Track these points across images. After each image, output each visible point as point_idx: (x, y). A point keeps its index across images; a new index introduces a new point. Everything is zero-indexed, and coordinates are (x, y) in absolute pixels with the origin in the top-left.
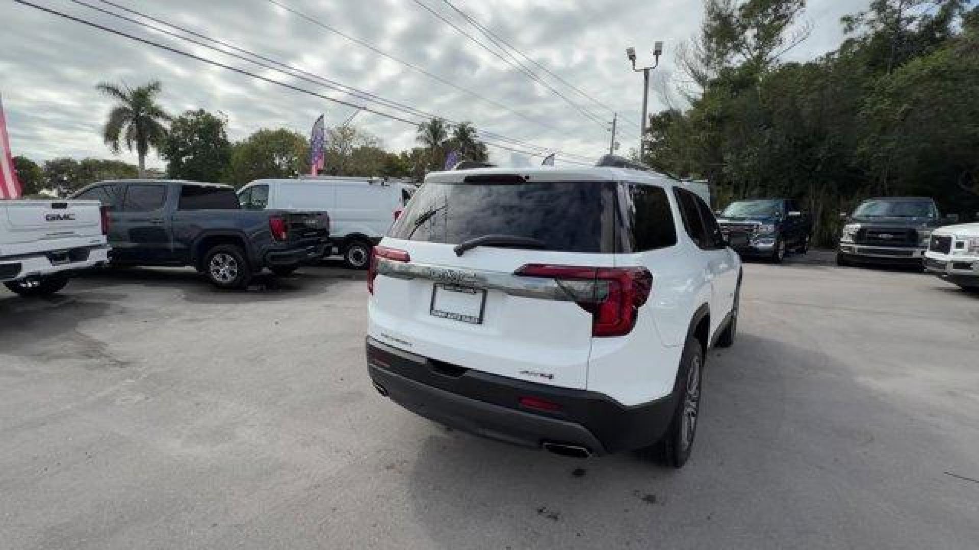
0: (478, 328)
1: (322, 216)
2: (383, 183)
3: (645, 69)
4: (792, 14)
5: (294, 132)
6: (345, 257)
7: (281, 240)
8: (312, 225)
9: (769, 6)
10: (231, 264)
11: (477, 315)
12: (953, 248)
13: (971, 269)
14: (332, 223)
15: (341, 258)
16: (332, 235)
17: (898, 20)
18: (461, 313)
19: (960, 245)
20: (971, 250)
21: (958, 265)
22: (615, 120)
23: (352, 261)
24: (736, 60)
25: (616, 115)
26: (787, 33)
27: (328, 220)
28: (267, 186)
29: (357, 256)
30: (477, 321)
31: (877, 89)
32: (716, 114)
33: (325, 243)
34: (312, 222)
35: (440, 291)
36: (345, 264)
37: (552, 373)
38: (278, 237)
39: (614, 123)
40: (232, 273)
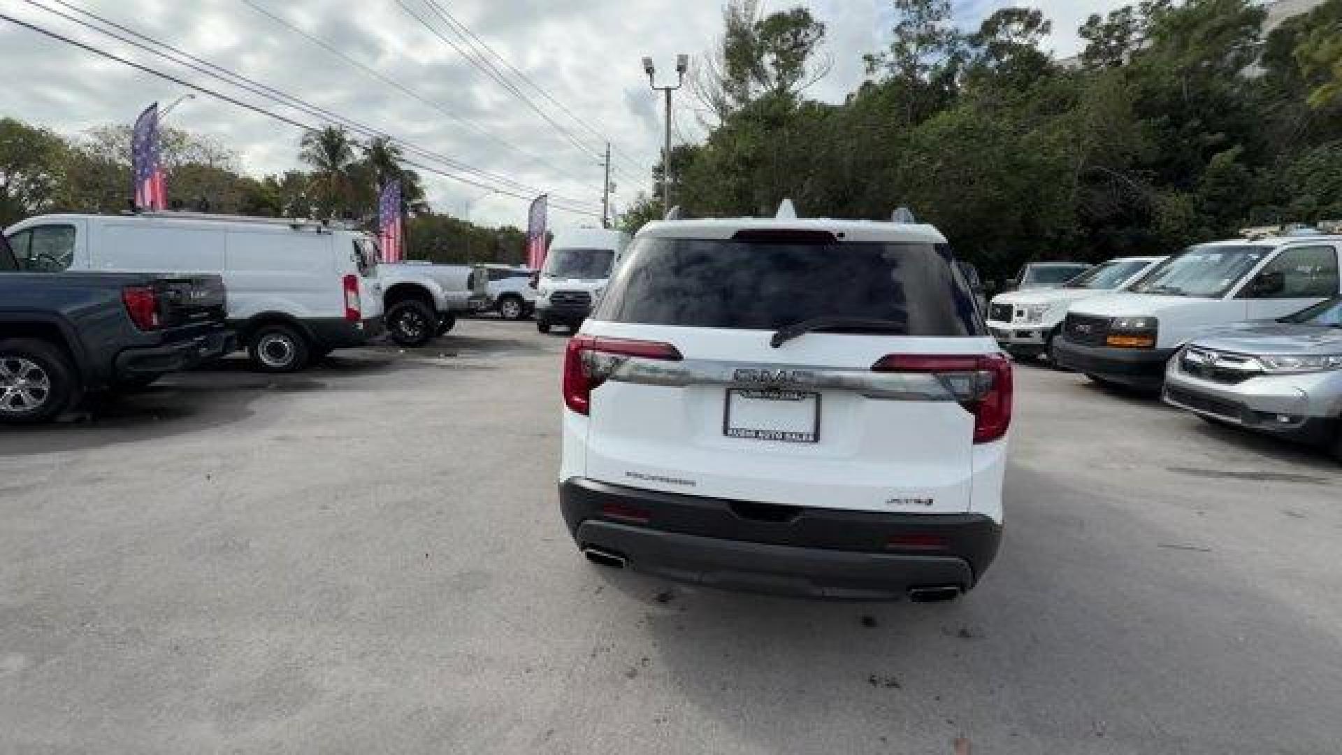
0: (814, 449)
1: (213, 283)
2: (320, 228)
3: (665, 89)
4: (811, 43)
5: (36, 126)
6: (251, 352)
7: (152, 328)
8: (201, 299)
9: (787, 29)
10: (33, 375)
11: (808, 428)
12: (1014, 317)
13: (1029, 337)
14: (231, 297)
15: (244, 354)
16: (231, 315)
17: (914, 67)
18: (784, 430)
19: (1020, 313)
20: (1030, 318)
21: (1021, 334)
22: (608, 152)
23: (266, 359)
24: (757, 91)
25: (609, 146)
26: (809, 64)
27: (222, 289)
28: (71, 227)
29: (276, 351)
30: (811, 438)
31: (913, 141)
32: (749, 155)
33: (221, 329)
34: (200, 295)
35: (736, 399)
36: (253, 365)
37: (931, 497)
38: (144, 324)
39: (608, 156)
40: (37, 393)
